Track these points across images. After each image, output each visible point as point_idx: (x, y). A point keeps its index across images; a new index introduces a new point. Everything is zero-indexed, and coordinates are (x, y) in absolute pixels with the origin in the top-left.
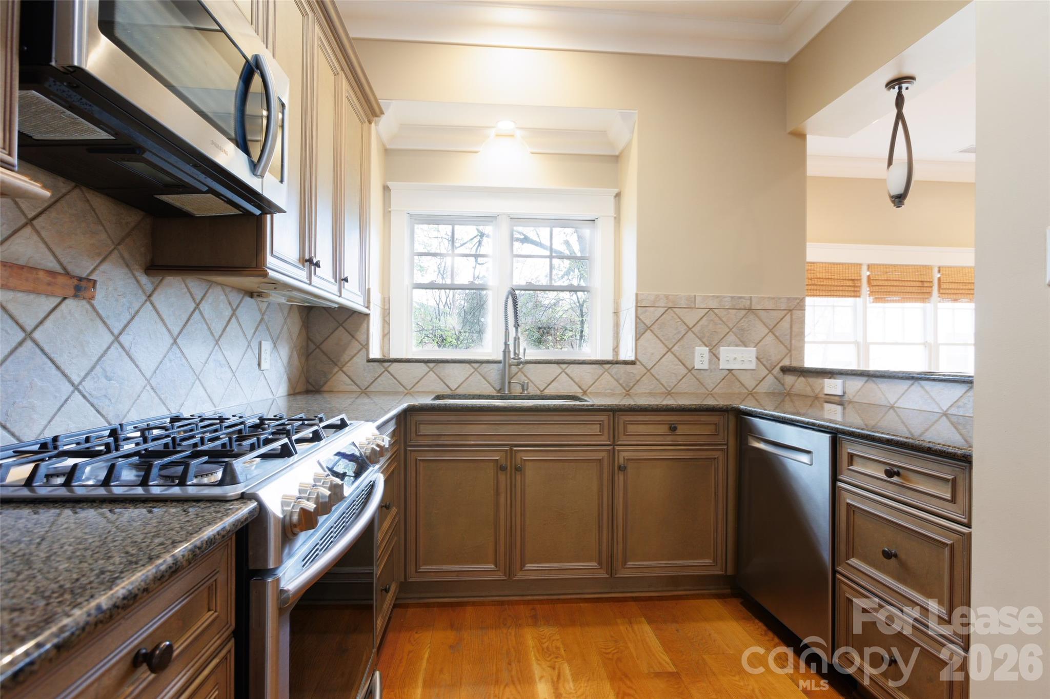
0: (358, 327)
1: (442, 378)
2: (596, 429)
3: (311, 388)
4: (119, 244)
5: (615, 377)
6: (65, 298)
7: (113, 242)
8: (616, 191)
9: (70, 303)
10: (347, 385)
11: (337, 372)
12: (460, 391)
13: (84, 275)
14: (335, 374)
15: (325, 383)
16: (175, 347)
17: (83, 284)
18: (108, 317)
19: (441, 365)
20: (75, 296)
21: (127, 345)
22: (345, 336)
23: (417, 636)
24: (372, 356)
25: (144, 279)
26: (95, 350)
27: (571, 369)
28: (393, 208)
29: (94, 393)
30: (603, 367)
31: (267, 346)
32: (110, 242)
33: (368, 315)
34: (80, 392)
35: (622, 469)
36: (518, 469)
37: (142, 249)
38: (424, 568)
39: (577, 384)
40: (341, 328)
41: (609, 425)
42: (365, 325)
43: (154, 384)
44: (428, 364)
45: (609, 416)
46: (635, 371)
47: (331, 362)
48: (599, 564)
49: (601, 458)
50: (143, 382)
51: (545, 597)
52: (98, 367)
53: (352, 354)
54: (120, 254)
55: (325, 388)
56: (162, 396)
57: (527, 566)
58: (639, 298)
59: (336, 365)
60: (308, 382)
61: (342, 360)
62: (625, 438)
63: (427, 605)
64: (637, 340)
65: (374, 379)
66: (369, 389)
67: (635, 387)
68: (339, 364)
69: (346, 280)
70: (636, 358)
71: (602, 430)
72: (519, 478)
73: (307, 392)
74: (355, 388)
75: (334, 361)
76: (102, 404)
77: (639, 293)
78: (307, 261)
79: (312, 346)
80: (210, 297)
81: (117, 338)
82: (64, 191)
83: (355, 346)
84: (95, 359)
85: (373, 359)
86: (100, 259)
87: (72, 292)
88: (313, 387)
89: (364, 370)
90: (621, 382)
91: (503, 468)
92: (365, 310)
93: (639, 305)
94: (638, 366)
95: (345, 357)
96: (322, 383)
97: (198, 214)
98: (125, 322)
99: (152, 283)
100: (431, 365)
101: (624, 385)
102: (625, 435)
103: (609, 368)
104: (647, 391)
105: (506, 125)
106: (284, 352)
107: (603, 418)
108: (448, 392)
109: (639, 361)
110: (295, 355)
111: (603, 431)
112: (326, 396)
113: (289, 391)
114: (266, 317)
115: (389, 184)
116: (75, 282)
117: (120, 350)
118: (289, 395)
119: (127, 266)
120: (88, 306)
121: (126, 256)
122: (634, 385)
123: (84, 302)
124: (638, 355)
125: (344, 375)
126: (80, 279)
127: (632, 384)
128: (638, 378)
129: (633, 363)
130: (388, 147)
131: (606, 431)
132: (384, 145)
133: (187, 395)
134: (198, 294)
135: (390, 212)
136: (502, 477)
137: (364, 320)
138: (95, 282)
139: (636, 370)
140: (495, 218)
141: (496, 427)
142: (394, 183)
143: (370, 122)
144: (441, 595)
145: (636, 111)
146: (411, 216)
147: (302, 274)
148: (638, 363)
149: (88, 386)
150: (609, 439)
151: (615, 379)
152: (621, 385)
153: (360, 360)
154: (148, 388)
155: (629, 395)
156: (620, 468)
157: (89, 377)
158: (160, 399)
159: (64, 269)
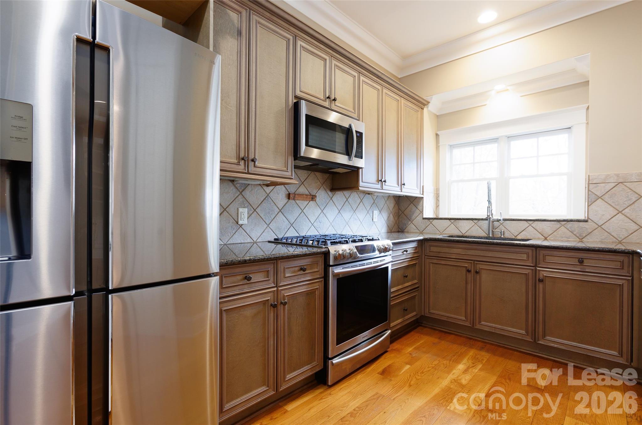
0: (419, 202)
1: (458, 227)
2: (524, 257)
3: (400, 230)
4: (323, 184)
5: (570, 230)
6: (310, 201)
7: (321, 184)
8: (587, 105)
9: (311, 202)
10: (414, 229)
11: (410, 223)
12: (467, 234)
13: (314, 195)
14: (410, 224)
15: (405, 229)
16: (339, 213)
17: (314, 197)
18: (320, 205)
19: (457, 221)
20: (312, 200)
21: (325, 213)
22: (414, 208)
23: (422, 336)
24: (424, 217)
25: (330, 193)
26: (317, 215)
27: (535, 224)
28: (441, 144)
29: (317, 226)
30: (560, 223)
31: (376, 213)
32: (320, 184)
33: (423, 198)
34: (313, 225)
35: (541, 281)
36: (477, 272)
37: (329, 184)
38: (432, 311)
39: (540, 233)
40: (412, 204)
41: (533, 255)
42: (421, 202)
43: (333, 225)
44: (451, 220)
45: (532, 250)
46: (587, 227)
47: (408, 219)
48: (526, 332)
49: (527, 273)
50: (329, 224)
51: (496, 343)
52: (317, 219)
53: (416, 215)
54: (324, 187)
55: (406, 231)
56: (335, 229)
57: (482, 322)
58: (590, 178)
59: (410, 220)
60: (399, 228)
61: (412, 218)
62: (544, 263)
63: (435, 329)
64: (588, 206)
65: (426, 227)
66: (423, 232)
67: (588, 237)
68: (411, 220)
69: (404, 184)
70: (588, 218)
71: (528, 257)
72: (478, 277)
73: (399, 232)
74: (417, 231)
75: (409, 219)
76: (319, 229)
77: (590, 174)
78: (380, 181)
79: (401, 212)
80: (352, 196)
81: (322, 211)
82: (310, 173)
83: (418, 211)
84: (317, 217)
85: (425, 218)
86: (318, 189)
87: (311, 199)
88: (401, 230)
89: (421, 223)
90: (575, 233)
91: (469, 271)
92: (421, 196)
93: (590, 183)
94: (590, 223)
95: (414, 217)
96: (404, 228)
97: (341, 172)
98: (325, 206)
99: (332, 194)
100: (452, 221)
101: (578, 235)
102: (544, 261)
103: (565, 224)
104: (598, 240)
105: (500, 87)
106: (385, 215)
107: (529, 251)
108: (461, 234)
109: (590, 219)
110: (391, 216)
111: (528, 259)
112: (405, 233)
113: (388, 231)
114: (376, 202)
115: (438, 133)
116: (312, 197)
117: (323, 214)
118: (388, 232)
119: (325, 190)
120: (315, 203)
121: (325, 187)
122: (586, 236)
123: (314, 202)
124: (589, 215)
125: (413, 225)
126: (313, 196)
127: (584, 235)
128: (590, 231)
129: (586, 221)
130: (438, 114)
131: (530, 258)
132: (435, 114)
133: (343, 229)
134: (347, 196)
135: (439, 146)
136: (469, 276)
137: (421, 200)
138: (316, 196)
139: (589, 226)
140: (498, 139)
141: (466, 250)
142: (442, 131)
143: (423, 109)
144: (443, 327)
145: (589, 54)
146: (451, 146)
147: (379, 186)
148: (589, 221)
149: (315, 224)
150: (533, 263)
151: (571, 232)
152: (575, 235)
153: (419, 219)
154: (331, 226)
155: (582, 242)
156: (539, 280)
157: (315, 222)
158: (335, 230)
159: (310, 193)
